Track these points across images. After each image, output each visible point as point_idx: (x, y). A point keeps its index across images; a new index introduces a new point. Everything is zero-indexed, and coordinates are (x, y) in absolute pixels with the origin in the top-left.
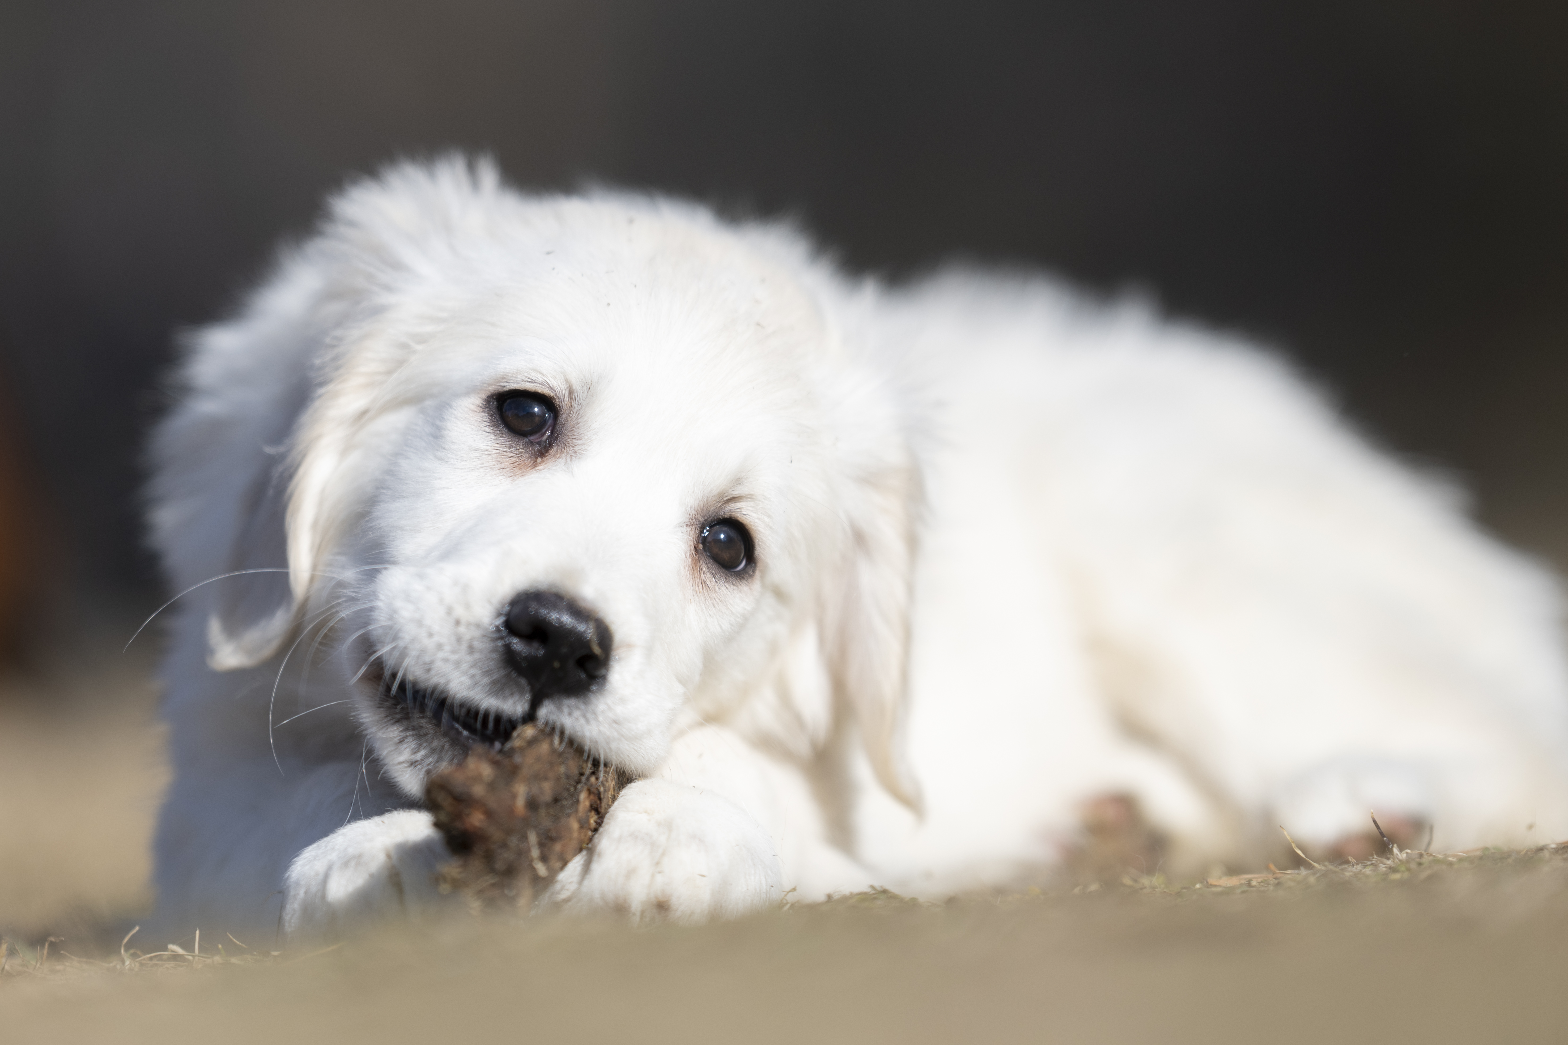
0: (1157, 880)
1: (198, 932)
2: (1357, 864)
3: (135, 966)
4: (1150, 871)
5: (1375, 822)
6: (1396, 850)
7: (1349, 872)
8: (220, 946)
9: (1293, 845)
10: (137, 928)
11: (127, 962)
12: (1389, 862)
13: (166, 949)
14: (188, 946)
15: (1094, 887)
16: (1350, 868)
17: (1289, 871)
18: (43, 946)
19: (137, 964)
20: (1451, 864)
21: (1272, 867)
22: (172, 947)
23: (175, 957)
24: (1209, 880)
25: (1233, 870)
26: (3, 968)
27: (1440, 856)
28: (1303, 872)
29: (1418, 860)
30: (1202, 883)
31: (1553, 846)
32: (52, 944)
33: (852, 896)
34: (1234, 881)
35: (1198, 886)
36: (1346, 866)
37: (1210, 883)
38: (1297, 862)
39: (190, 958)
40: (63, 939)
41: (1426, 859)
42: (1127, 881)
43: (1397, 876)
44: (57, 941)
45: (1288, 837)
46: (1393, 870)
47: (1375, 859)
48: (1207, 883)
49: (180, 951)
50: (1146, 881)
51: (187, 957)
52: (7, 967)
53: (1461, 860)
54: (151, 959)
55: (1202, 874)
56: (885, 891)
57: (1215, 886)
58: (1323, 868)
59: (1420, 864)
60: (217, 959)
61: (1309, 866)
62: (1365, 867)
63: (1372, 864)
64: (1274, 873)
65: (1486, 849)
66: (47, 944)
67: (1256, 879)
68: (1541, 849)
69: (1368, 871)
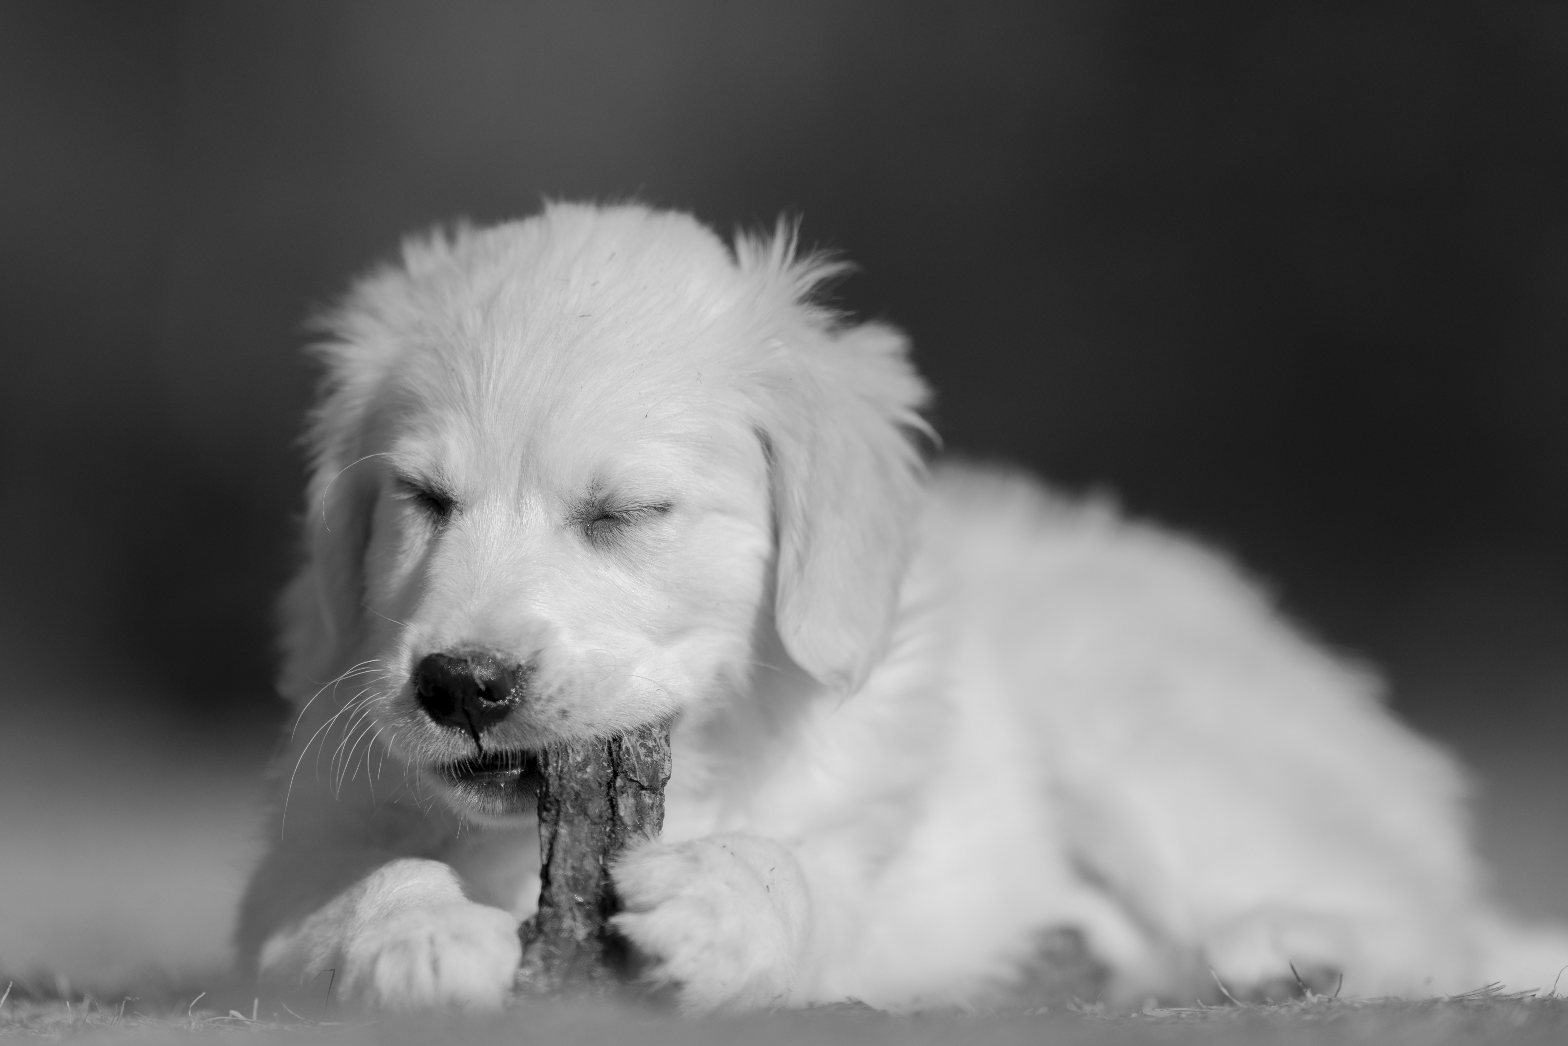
0: (1099, 1008)
1: (256, 1002)
2: (1275, 1005)
3: (200, 1027)
4: (1092, 1000)
5: (1293, 968)
6: (1309, 994)
7: (1267, 1011)
8: (275, 1014)
9: (1220, 984)
10: (204, 993)
11: (193, 1024)
12: (1303, 1005)
13: (228, 1014)
14: (248, 1013)
15: (1043, 1010)
16: (1268, 1008)
17: (1214, 1007)
18: (120, 1005)
19: (202, 1026)
20: (1356, 1010)
21: (1199, 1002)
22: (232, 1012)
23: (236, 1022)
24: (1143, 1010)
25: (1165, 1002)
26: (85, 1021)
27: (1347, 1002)
28: (1227, 1008)
29: (1328, 1004)
30: (1137, 1012)
31: (1446, 999)
32: (128, 1002)
33: (830, 1005)
34: (1165, 1013)
35: (1134, 1015)
36: (1264, 1006)
37: (1144, 1013)
38: (1223, 999)
39: (248, 1023)
40: (138, 999)
41: (1335, 1004)
42: (1071, 1007)
43: (1308, 1017)
44: (133, 1000)
45: (1215, 977)
46: (1305, 1011)
47: (1291, 1001)
48: (1142, 1013)
49: (240, 1016)
50: (1088, 1008)
51: (246, 1022)
52: (87, 1021)
53: (1366, 1006)
54: (214, 1022)
55: (1138, 1005)
56: (859, 1003)
57: (1150, 1016)
58: (1245, 1006)
59: (1329, 1008)
60: (272, 1026)
61: (1232, 1004)
62: (1281, 1007)
63: (1287, 1006)
64: (1201, 1008)
65: (1387, 998)
66: (124, 1002)
67: (1185, 1012)
68: (1436, 1001)
69: (1283, 1011)
